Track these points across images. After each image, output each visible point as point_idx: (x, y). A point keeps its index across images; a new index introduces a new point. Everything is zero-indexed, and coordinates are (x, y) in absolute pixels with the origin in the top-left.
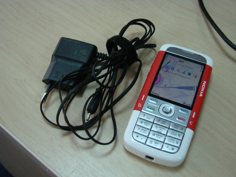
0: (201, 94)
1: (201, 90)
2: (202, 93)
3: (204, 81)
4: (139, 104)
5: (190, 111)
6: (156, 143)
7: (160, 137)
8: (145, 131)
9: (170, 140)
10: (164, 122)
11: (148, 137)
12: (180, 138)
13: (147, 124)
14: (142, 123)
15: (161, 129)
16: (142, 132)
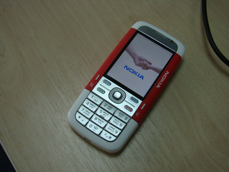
0: (159, 85)
1: (160, 81)
2: (161, 84)
3: (167, 72)
4: (91, 84)
5: (140, 102)
6: (95, 128)
7: (101, 122)
8: (89, 114)
9: (110, 128)
10: (110, 108)
11: (90, 120)
12: (122, 128)
13: (92, 106)
14: (88, 104)
15: (105, 114)
16: (86, 113)
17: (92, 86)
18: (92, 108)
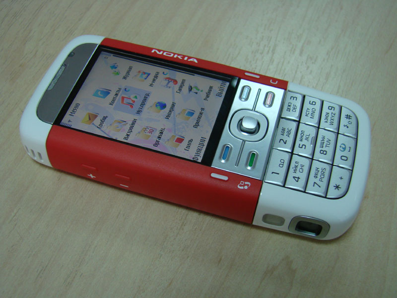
0: (191, 60)
1: (181, 58)
3: (153, 52)
5: (243, 83)
6: (344, 149)
7: (326, 140)
8: (320, 170)
9: (329, 121)
10: (286, 131)
11: (333, 165)
13: (299, 167)
14: (299, 178)
15: (304, 137)
16: (322, 176)
17: (246, 183)
18: (302, 166)
